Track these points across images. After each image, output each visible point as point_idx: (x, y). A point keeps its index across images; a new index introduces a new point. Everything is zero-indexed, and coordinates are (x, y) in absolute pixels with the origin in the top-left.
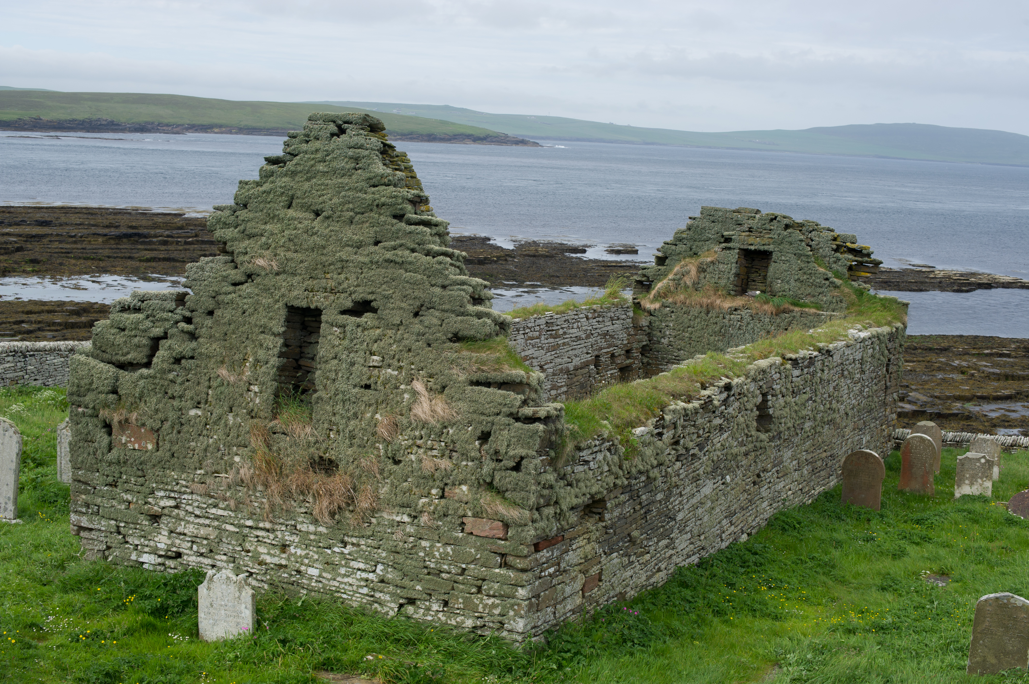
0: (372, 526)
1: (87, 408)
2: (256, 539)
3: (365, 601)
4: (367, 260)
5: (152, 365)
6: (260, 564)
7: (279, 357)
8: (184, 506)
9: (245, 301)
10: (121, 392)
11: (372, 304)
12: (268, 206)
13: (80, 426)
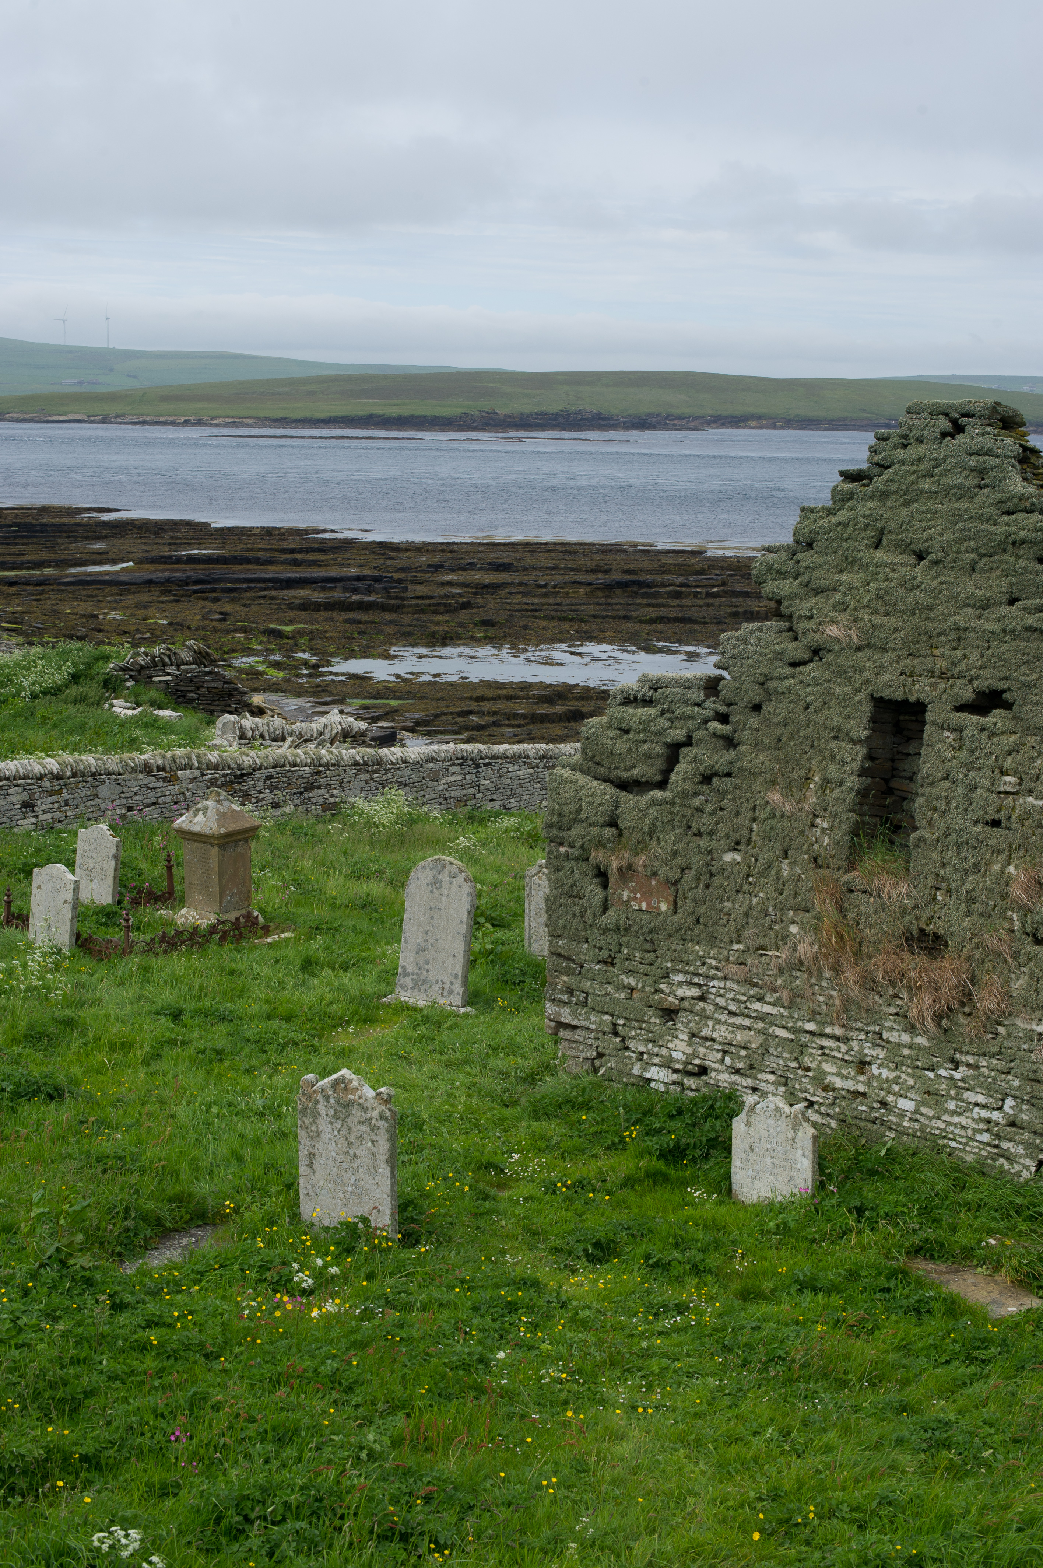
0: (999, 1039)
1: (572, 847)
2: (820, 1052)
3: (984, 1153)
4: (996, 627)
5: (669, 786)
6: (826, 1089)
7: (859, 776)
8: (712, 997)
9: (809, 689)
10: (623, 824)
11: (1004, 695)
12: (845, 545)
13: (561, 873)
